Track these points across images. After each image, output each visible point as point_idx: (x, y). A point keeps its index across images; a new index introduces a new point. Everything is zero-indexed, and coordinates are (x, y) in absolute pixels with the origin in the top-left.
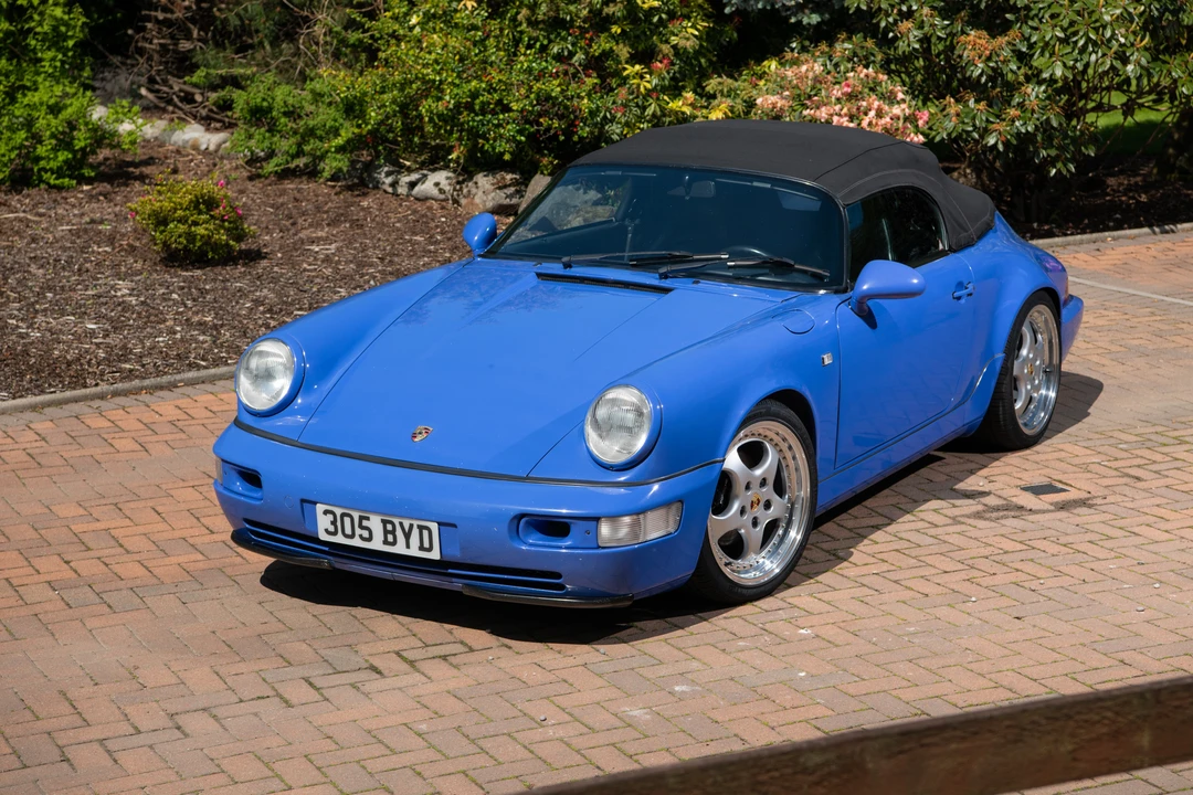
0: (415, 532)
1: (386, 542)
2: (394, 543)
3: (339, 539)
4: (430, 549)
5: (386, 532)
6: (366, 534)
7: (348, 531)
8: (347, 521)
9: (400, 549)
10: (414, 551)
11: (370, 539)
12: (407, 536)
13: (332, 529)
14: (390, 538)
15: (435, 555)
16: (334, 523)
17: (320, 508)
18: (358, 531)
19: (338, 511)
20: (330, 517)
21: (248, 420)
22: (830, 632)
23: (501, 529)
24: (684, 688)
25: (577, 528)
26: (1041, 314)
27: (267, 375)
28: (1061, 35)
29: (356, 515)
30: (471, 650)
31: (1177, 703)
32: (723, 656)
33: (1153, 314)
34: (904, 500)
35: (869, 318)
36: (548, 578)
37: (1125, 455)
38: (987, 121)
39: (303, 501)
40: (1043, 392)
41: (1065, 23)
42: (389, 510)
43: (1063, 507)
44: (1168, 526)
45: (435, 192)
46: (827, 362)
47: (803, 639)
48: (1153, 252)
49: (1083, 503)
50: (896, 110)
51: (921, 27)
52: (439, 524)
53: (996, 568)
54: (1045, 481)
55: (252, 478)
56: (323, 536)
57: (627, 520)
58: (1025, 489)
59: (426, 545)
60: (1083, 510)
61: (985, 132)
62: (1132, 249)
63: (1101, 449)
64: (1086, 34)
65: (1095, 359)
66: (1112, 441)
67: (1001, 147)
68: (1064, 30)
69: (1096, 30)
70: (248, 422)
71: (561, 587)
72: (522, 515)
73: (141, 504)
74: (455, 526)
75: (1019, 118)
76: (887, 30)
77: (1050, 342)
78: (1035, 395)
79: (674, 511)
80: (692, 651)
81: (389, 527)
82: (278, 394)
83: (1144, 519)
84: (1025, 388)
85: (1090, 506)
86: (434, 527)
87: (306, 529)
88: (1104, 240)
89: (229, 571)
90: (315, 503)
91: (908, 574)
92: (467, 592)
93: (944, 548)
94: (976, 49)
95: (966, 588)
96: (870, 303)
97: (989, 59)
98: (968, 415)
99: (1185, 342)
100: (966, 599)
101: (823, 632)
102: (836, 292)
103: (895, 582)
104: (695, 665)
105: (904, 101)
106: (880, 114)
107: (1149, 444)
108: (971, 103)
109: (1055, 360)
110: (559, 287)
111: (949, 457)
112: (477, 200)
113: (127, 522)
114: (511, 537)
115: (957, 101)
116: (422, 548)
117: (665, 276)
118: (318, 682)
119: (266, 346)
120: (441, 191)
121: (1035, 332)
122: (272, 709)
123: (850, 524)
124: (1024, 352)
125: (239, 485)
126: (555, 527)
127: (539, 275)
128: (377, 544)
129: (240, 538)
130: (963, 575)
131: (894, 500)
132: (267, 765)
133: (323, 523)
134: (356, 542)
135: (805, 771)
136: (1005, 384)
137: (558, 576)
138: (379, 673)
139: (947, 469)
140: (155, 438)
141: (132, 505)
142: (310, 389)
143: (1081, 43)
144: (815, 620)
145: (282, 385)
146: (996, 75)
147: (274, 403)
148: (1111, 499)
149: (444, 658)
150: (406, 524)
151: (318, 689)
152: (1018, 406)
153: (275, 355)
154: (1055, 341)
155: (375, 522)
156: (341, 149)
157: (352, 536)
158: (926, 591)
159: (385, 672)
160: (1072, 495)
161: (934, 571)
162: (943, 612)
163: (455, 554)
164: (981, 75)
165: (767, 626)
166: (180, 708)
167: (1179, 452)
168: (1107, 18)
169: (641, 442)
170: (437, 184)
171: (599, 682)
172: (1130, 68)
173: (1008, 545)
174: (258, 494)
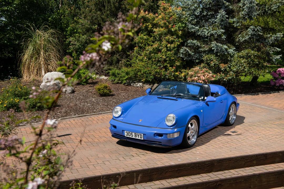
0: (140, 135)
1: (135, 137)
2: (136, 137)
3: (128, 136)
4: (142, 138)
5: (135, 135)
6: (132, 136)
7: (129, 135)
8: (129, 133)
9: (137, 138)
10: (139, 138)
11: (133, 136)
12: (138, 136)
13: (127, 135)
14: (136, 136)
15: (142, 139)
16: (127, 134)
17: (125, 131)
18: (131, 135)
19: (128, 132)
20: (127, 133)
21: (114, 118)
22: (202, 152)
23: (153, 135)
24: (180, 160)
25: (164, 135)
26: (233, 106)
27: (118, 112)
28: (235, 64)
29: (131, 133)
30: (147, 154)
31: (259, 157)
32: (185, 155)
33: (250, 106)
34: (212, 133)
35: (208, 105)
36: (160, 143)
37: (246, 127)
38: (224, 77)
39: (123, 131)
40: (234, 117)
41: (236, 62)
42: (136, 132)
43: (236, 135)
44: (253, 138)
45: (139, 86)
46: (202, 111)
47: (198, 153)
48: (250, 97)
49: (240, 134)
50: (210, 75)
51: (214, 62)
52: (143, 134)
53: (227, 144)
54: (234, 131)
55: (115, 127)
56: (126, 136)
57: (172, 134)
58: (231, 132)
59: (141, 137)
60: (240, 135)
61: (223, 78)
62: (246, 97)
63: (242, 126)
64: (239, 64)
65: (241, 113)
66: (244, 125)
67: (226, 81)
68: (236, 63)
69: (241, 64)
70: (115, 118)
71: (161, 144)
72: (156, 133)
73: (97, 131)
74: (145, 135)
75: (229, 77)
76: (209, 63)
77: (235, 110)
78: (232, 118)
79: (179, 133)
80: (180, 155)
81: (136, 135)
82: (119, 114)
83: (250, 137)
84: (231, 117)
85: (241, 135)
86: (142, 135)
87: (123, 135)
88: (242, 95)
89: (110, 141)
90: (124, 131)
91: (213, 144)
92: (147, 145)
93: (219, 140)
94: (222, 66)
95: (222, 146)
96: (208, 103)
97: (224, 67)
98: (223, 120)
99: (255, 111)
100: (223, 148)
101: (201, 152)
102: (203, 101)
103: (212, 145)
104: (181, 157)
105: (211, 73)
106: (208, 75)
107: (250, 126)
108: (222, 74)
109: (236, 113)
110: (161, 99)
111: (219, 127)
112: (146, 87)
113: (95, 133)
114: (154, 136)
115: (220, 74)
116: (140, 138)
117: (177, 98)
118: (125, 157)
119: (117, 107)
120: (140, 86)
121: (232, 108)
122: (118, 161)
123: (204, 137)
124: (231, 111)
125: (113, 128)
126: (160, 135)
127: (158, 98)
128: (134, 137)
129: (113, 136)
130: (222, 145)
131: (210, 133)
132: (117, 169)
133: (126, 134)
134: (131, 137)
135: (206, 165)
136: (228, 116)
137: (161, 143)
138: (133, 156)
139: (219, 129)
140: (99, 121)
141: (96, 131)
142: (124, 114)
143: (238, 65)
144: (199, 150)
145: (120, 113)
146: (226, 70)
147: (119, 116)
148: (244, 134)
149: (143, 155)
150: (138, 134)
151: (124, 158)
152: (230, 119)
153: (119, 109)
154: (236, 110)
155: (133, 134)
156: (125, 79)
157: (130, 136)
158: (216, 147)
159: (134, 156)
160: (238, 133)
161: (217, 144)
162: (219, 150)
163: (145, 139)
164: (223, 70)
165: (192, 151)
166: (104, 160)
167: (254, 127)
168: (242, 62)
169: (174, 122)
170: (140, 85)
171: (167, 159)
172: (246, 69)
173: (229, 140)
174: (116, 129)
